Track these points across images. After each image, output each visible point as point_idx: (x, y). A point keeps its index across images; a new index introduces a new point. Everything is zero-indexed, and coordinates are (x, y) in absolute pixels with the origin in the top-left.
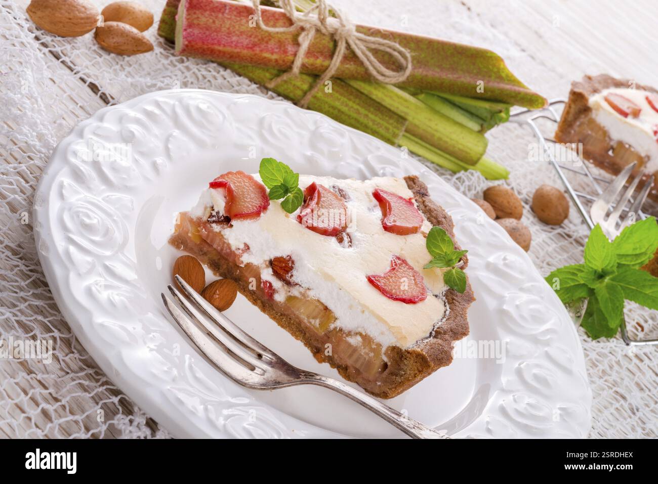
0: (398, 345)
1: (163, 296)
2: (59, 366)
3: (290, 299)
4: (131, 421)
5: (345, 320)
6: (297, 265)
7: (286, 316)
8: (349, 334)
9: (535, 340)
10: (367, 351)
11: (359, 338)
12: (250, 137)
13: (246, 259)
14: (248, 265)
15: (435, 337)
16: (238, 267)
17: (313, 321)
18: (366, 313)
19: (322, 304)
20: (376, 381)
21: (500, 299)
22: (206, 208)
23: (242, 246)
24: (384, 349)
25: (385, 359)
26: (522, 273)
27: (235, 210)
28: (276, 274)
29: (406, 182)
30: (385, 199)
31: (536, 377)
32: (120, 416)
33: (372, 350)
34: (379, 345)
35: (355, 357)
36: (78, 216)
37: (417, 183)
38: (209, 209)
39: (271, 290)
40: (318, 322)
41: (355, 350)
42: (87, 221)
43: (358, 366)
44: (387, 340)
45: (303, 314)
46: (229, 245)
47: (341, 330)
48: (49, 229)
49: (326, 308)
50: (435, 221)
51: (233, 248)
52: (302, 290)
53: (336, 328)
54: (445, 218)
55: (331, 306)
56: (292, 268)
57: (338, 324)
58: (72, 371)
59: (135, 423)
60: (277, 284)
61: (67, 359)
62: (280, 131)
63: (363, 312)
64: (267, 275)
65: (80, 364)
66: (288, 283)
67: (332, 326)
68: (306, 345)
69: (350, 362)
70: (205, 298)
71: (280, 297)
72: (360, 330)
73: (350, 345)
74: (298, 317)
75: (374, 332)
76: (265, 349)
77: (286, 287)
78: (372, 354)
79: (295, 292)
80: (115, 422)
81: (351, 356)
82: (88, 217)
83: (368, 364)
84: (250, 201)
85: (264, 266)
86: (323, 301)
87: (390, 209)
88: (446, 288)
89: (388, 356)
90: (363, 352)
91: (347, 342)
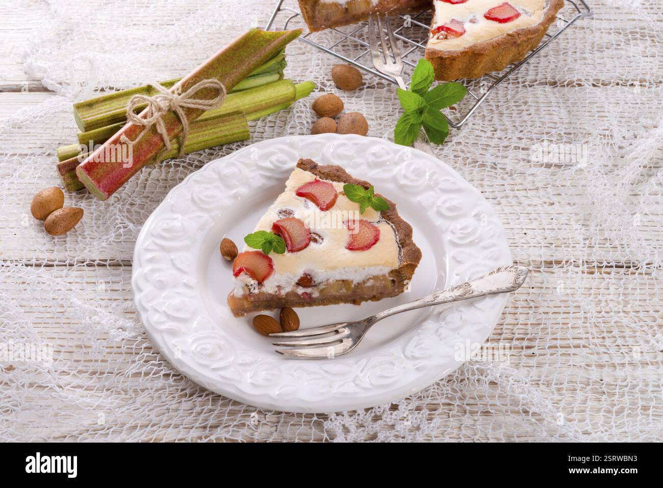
0: (393, 269)
1: (277, 351)
2: (269, 427)
3: (321, 291)
4: (331, 420)
5: (356, 278)
6: (313, 274)
7: (326, 299)
8: (364, 282)
9: (429, 188)
10: (379, 282)
11: (371, 281)
12: (200, 217)
13: (283, 292)
14: (287, 294)
15: (403, 247)
16: (282, 299)
17: (341, 291)
18: (366, 268)
19: (340, 281)
20: (394, 290)
21: (395, 179)
22: (243, 288)
23: (276, 289)
24: (387, 275)
25: (392, 279)
26: (388, 153)
27: (260, 277)
28: (304, 286)
29: (300, 168)
30: (306, 193)
31: (449, 209)
32: (325, 423)
33: (383, 280)
34: (384, 276)
35: (375, 288)
36: (202, 354)
37: (305, 163)
38: (246, 288)
39: (309, 295)
40: (344, 290)
41: (373, 287)
42: (208, 352)
43: (379, 291)
44: (386, 271)
45: (334, 292)
46: (269, 294)
47: (358, 284)
48: (201, 374)
49: (343, 281)
50: (335, 178)
51: (274, 293)
52: (325, 283)
53: (355, 285)
54: (338, 171)
55: (345, 278)
56: (311, 278)
57: (355, 282)
58: (278, 423)
59: (333, 419)
60: (309, 290)
61: (267, 420)
62: (206, 196)
63: (364, 269)
64: (301, 291)
65: (275, 416)
66: (315, 286)
67: (353, 286)
68: (345, 303)
69: (374, 293)
70: (288, 331)
71: (316, 295)
72: (368, 277)
73: (369, 287)
74: (332, 295)
75: (376, 271)
76: (335, 325)
77: (315, 288)
78: (383, 282)
79: (322, 287)
80: (326, 427)
81: (373, 290)
82: (205, 349)
83: (385, 287)
84: (261, 266)
85: (295, 288)
86: (339, 279)
87: (314, 196)
88: (379, 213)
89: (392, 277)
90: (378, 284)
91: (366, 287)
